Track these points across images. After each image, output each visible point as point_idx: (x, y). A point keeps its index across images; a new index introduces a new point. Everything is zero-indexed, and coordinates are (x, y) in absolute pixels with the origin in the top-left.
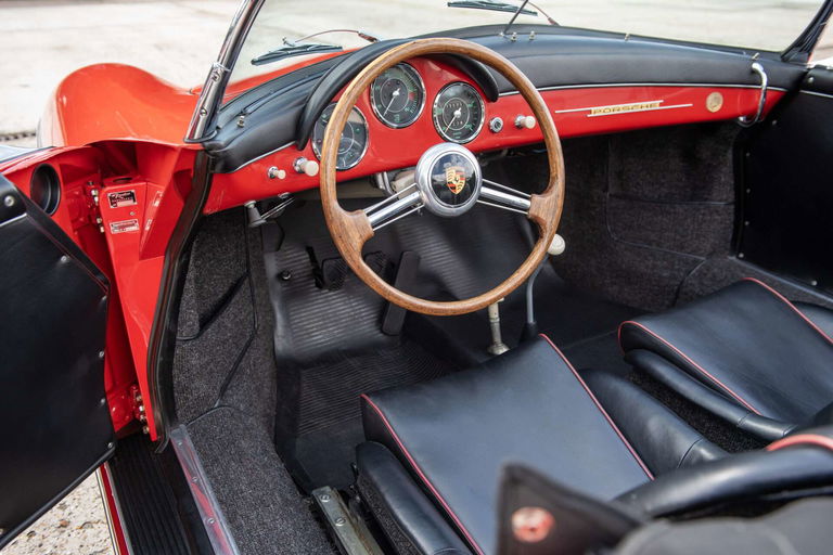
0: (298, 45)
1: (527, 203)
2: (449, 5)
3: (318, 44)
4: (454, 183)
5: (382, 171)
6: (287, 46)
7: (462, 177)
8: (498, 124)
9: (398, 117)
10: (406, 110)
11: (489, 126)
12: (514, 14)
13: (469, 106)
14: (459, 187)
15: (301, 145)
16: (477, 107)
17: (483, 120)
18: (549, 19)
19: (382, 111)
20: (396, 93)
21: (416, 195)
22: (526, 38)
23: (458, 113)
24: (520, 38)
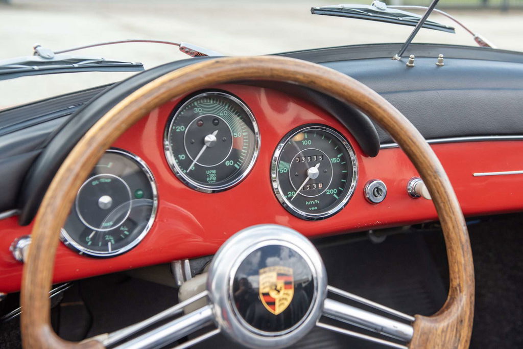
0: (58, 58)
1: (407, 330)
2: (314, 11)
3: (99, 58)
4: (273, 294)
5: (182, 259)
6: (37, 59)
7: (287, 284)
8: (378, 190)
9: (212, 175)
10: (228, 163)
11: (364, 193)
12: (413, 28)
13: (334, 160)
14: (283, 301)
15: (24, 217)
16: (346, 163)
17: (354, 184)
18: (477, 39)
19: (184, 165)
20: (211, 138)
21: (205, 312)
22: (430, 63)
23: (313, 171)
24: (420, 63)
